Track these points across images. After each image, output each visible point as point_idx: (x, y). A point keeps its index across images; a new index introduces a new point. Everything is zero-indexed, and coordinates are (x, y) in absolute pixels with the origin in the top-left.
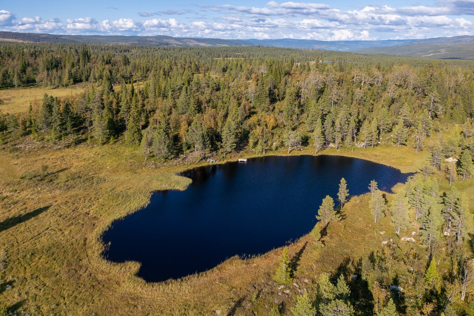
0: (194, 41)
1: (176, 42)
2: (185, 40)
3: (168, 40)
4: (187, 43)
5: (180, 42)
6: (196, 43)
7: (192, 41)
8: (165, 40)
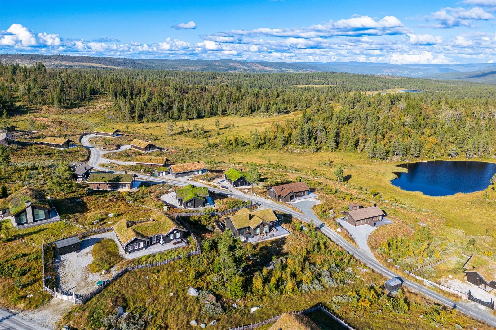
0: (259, 66)
1: (241, 66)
2: (250, 64)
3: (233, 64)
4: (253, 67)
5: (246, 66)
6: (261, 67)
7: (257, 65)
8: (231, 65)
